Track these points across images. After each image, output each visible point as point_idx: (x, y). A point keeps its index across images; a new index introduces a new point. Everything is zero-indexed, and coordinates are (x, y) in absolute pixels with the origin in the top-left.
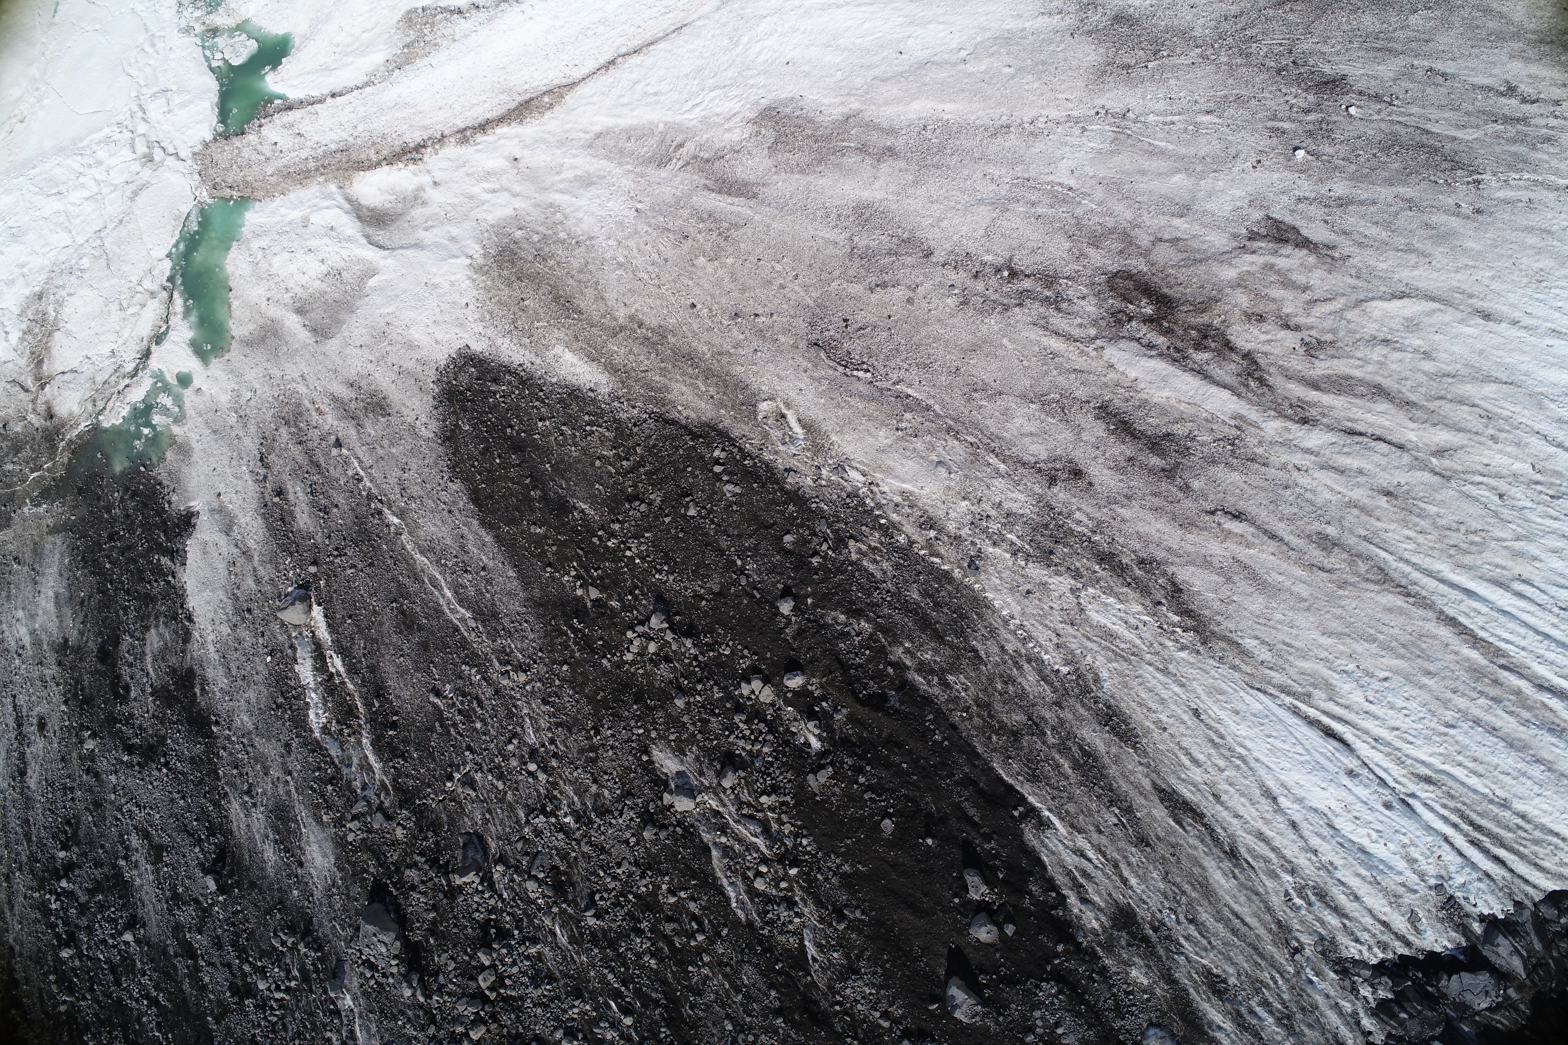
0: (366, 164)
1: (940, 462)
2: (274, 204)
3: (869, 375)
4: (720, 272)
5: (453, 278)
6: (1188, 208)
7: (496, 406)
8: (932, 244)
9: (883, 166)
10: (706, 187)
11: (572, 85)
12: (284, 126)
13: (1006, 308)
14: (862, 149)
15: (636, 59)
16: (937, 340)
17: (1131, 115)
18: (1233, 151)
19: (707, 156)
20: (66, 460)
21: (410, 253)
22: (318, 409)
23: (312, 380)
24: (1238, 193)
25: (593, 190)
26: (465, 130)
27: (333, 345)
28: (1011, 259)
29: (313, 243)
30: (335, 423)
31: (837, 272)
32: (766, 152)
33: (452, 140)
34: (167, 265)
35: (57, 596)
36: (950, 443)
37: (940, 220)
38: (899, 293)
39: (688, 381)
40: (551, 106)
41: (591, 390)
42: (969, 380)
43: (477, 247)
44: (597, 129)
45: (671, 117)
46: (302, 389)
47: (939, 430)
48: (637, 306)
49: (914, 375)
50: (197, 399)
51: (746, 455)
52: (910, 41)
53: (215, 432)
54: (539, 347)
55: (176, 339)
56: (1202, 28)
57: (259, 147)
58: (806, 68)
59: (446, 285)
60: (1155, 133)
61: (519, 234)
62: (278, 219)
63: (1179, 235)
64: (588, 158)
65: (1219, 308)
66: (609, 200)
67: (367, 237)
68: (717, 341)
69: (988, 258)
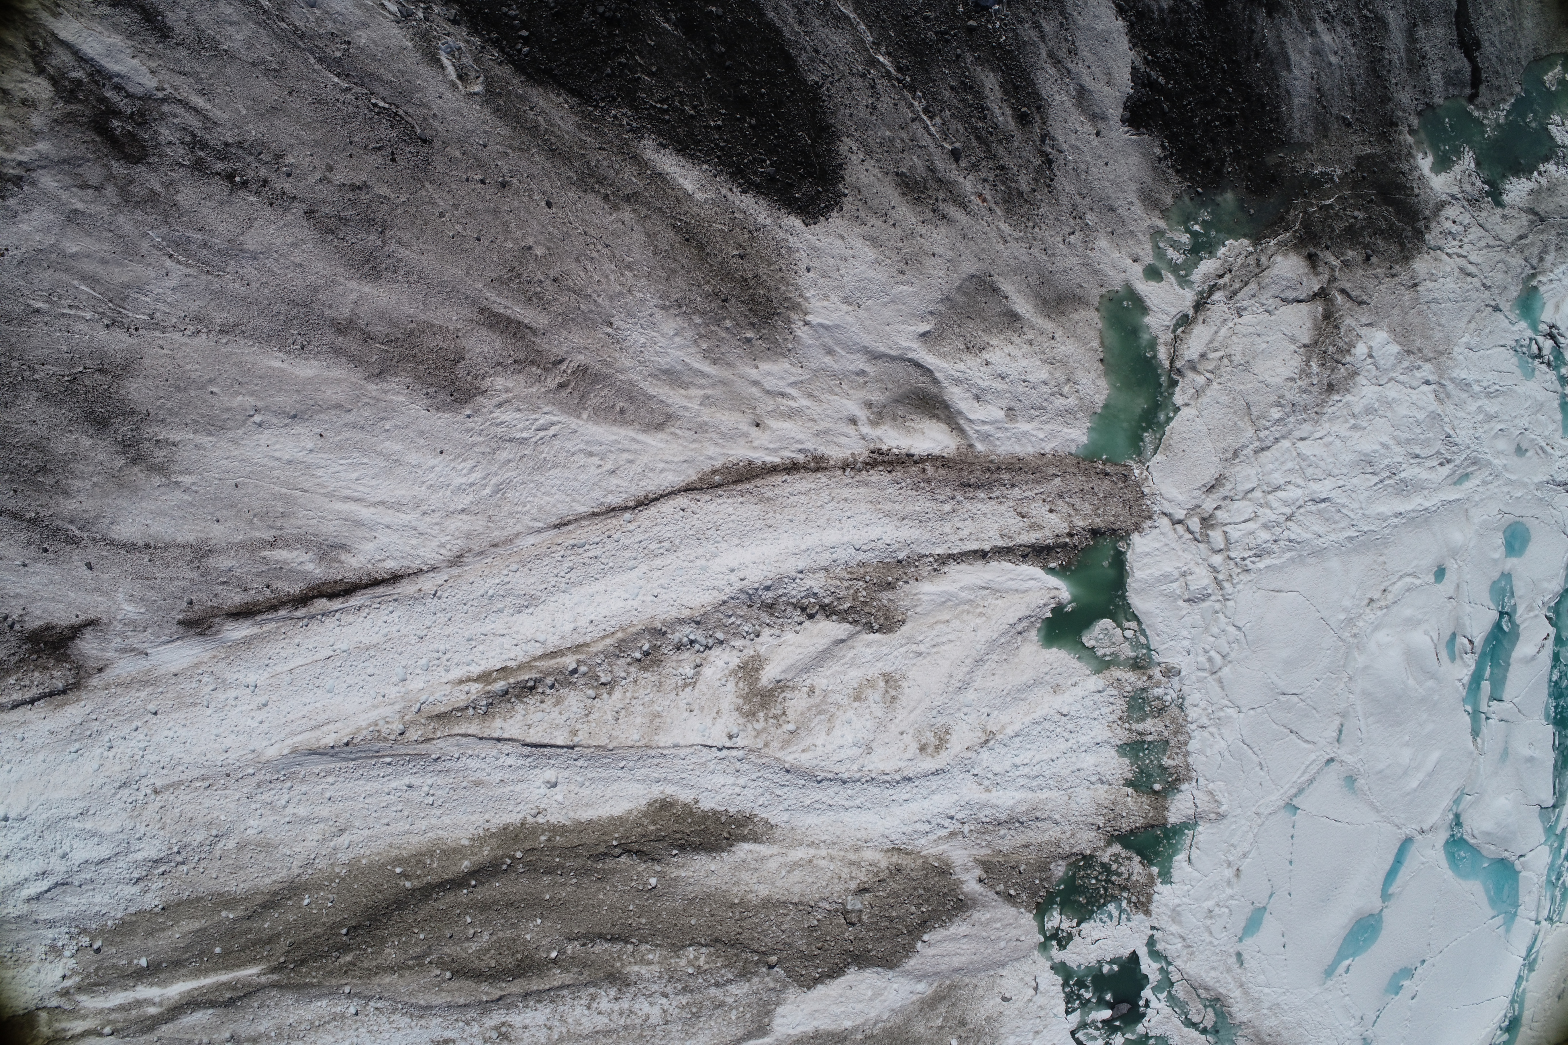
0: (939, 464)
1: (312, 6)
2: (1052, 445)
3: (373, 101)
4: (519, 234)
5: (826, 303)
6: (69, 219)
7: (770, 152)
8: (305, 223)
9: (346, 313)
10: (535, 332)
11: (688, 489)
12: (1041, 527)
13: (240, 145)
14: (367, 338)
15: (613, 500)
16: (307, 125)
17: (106, 321)
18: (22, 269)
19: (534, 369)
20: (1292, 212)
21: (881, 348)
22: (984, 200)
23: (993, 234)
24: (25, 227)
25: (664, 362)
26: (816, 470)
27: (969, 267)
28: (231, 192)
29: (998, 385)
30: (961, 179)
31: (399, 211)
32: (468, 356)
33: (832, 462)
34: (1178, 398)
35: (1289, 68)
36: (302, 24)
37: (294, 245)
38: (339, 177)
39: (556, 130)
40: (714, 472)
41: (664, 147)
42: (281, 82)
43: (799, 333)
44: (660, 435)
45: (574, 423)
46: (1005, 227)
47: (311, 38)
48: (610, 219)
49: (331, 94)
50: (1137, 250)
51: (496, 43)
52: (310, 446)
53: (1112, 209)
54: (722, 203)
55: (1164, 316)
56: (30, 399)
57: (1072, 512)
58: (422, 442)
59: (834, 298)
60: (87, 300)
61: (749, 334)
62: (1047, 427)
63: (80, 193)
64: (670, 401)
65: (55, 115)
66: (644, 346)
67: (935, 381)
68: (524, 163)
69: (252, 199)
